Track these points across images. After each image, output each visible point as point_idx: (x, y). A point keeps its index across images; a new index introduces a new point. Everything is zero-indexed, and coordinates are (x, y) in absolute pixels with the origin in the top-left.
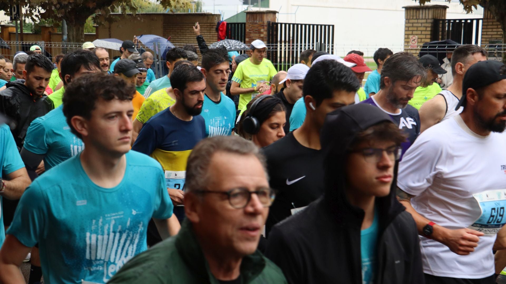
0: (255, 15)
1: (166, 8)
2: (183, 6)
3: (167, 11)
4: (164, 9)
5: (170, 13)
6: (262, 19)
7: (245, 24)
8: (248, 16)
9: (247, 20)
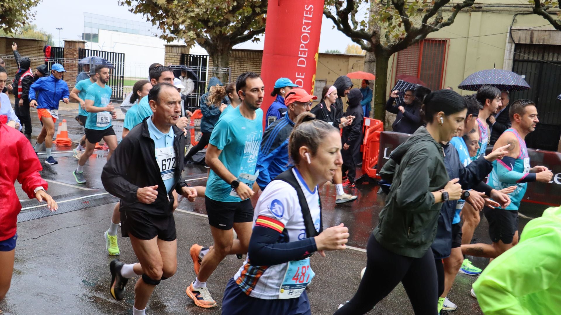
0: (70, 43)
1: (7, 33)
2: (20, 33)
3: (9, 35)
4: (5, 34)
5: (11, 37)
6: (75, 46)
7: (63, 48)
8: (66, 43)
9: (65, 46)
